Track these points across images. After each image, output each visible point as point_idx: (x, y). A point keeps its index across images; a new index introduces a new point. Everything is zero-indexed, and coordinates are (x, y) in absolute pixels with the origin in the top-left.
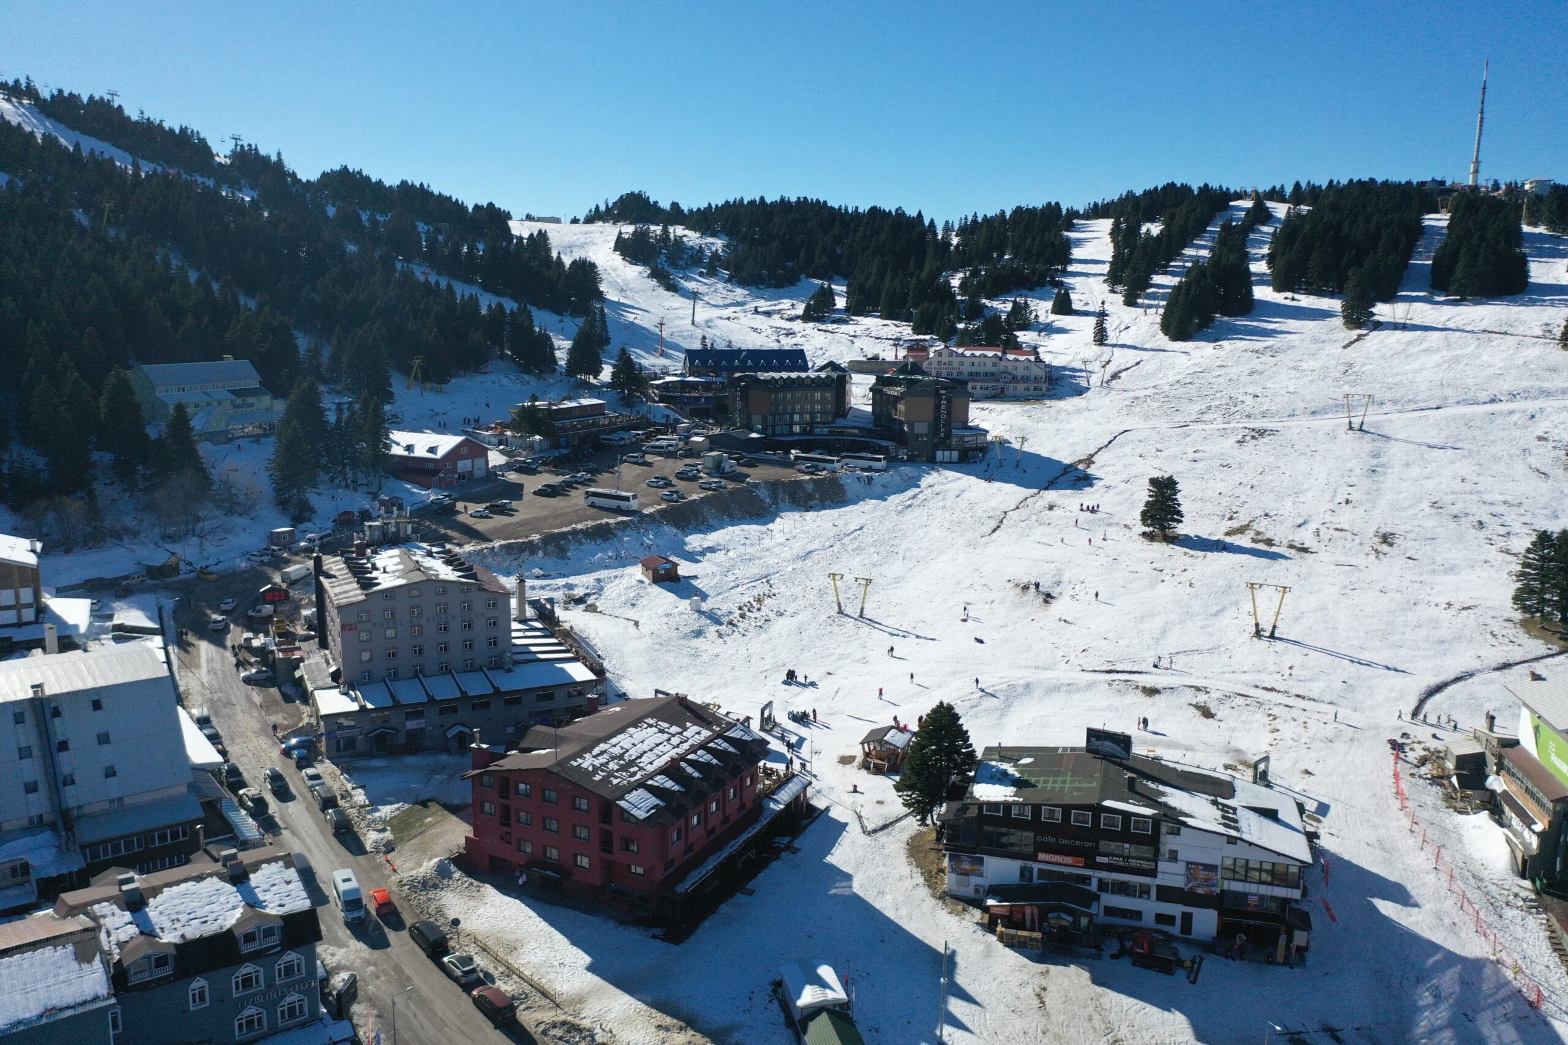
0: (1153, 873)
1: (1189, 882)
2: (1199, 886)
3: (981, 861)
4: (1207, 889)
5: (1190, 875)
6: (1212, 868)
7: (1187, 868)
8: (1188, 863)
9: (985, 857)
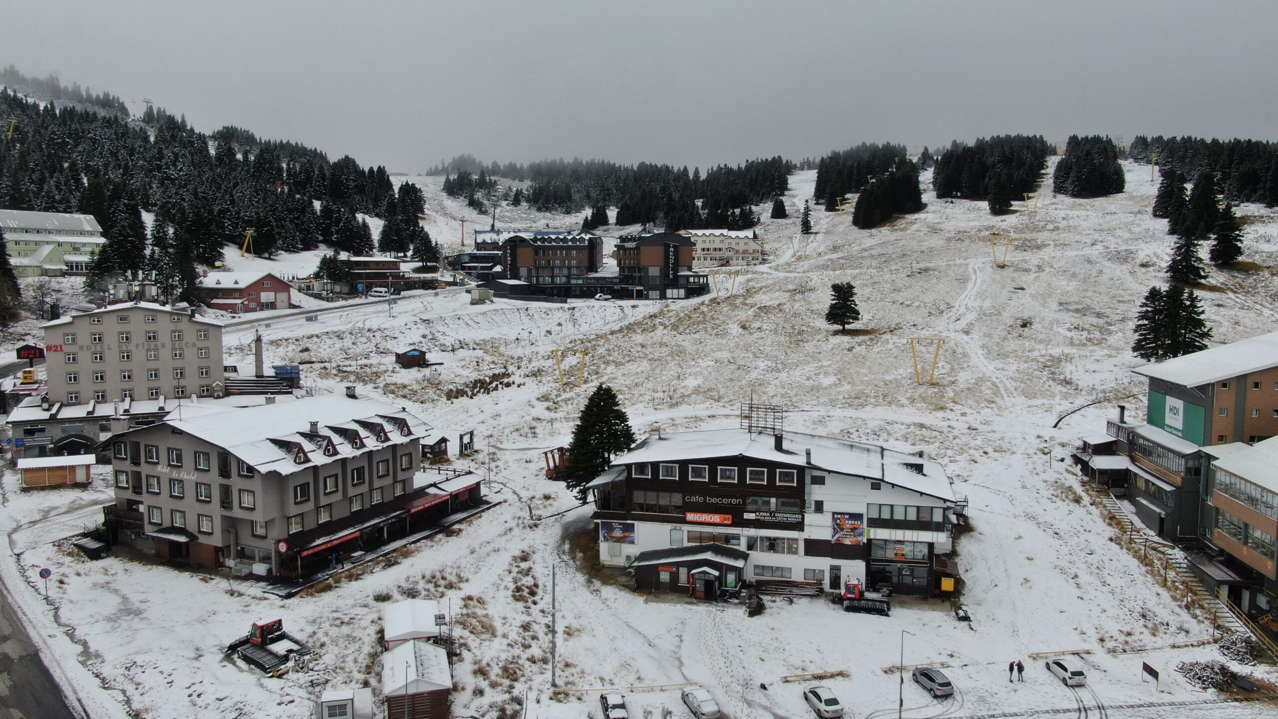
0: (799, 526)
1: (836, 531)
2: (845, 536)
3: (631, 528)
4: (853, 539)
5: (837, 527)
6: (858, 517)
7: (834, 519)
8: (834, 513)
9: (636, 523)
